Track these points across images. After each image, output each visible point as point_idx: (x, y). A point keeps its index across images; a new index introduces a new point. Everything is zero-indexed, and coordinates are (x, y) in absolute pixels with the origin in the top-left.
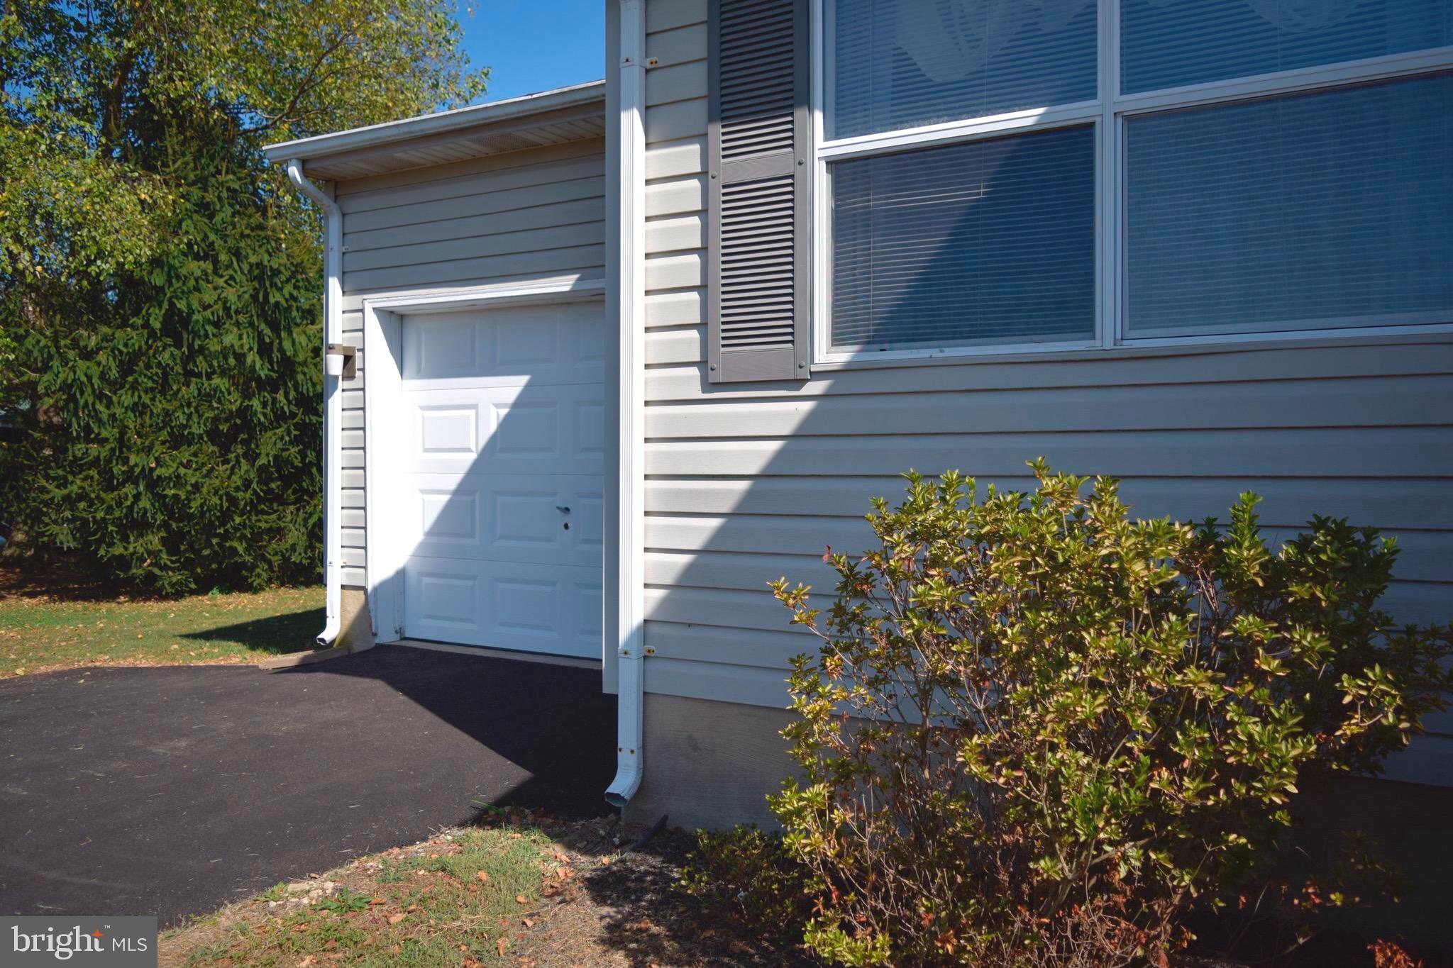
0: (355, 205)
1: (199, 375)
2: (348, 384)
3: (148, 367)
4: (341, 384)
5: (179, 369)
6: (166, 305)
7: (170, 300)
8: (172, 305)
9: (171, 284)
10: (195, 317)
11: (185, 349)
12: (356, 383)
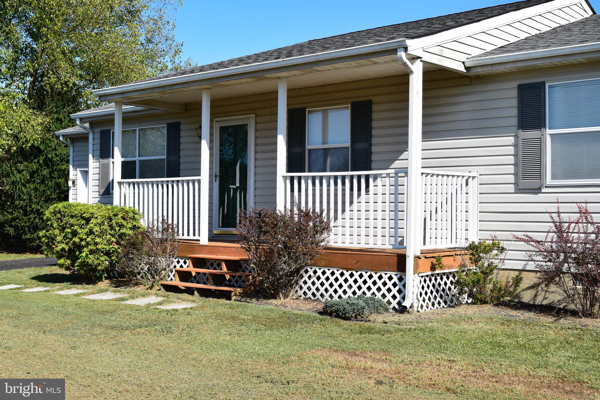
0: (76, 145)
1: (55, 178)
2: (74, 188)
3: (38, 175)
4: (72, 188)
5: (48, 176)
6: (45, 156)
7: (46, 154)
8: (46, 156)
9: (46, 149)
10: (54, 159)
11: (51, 169)
12: (75, 188)
